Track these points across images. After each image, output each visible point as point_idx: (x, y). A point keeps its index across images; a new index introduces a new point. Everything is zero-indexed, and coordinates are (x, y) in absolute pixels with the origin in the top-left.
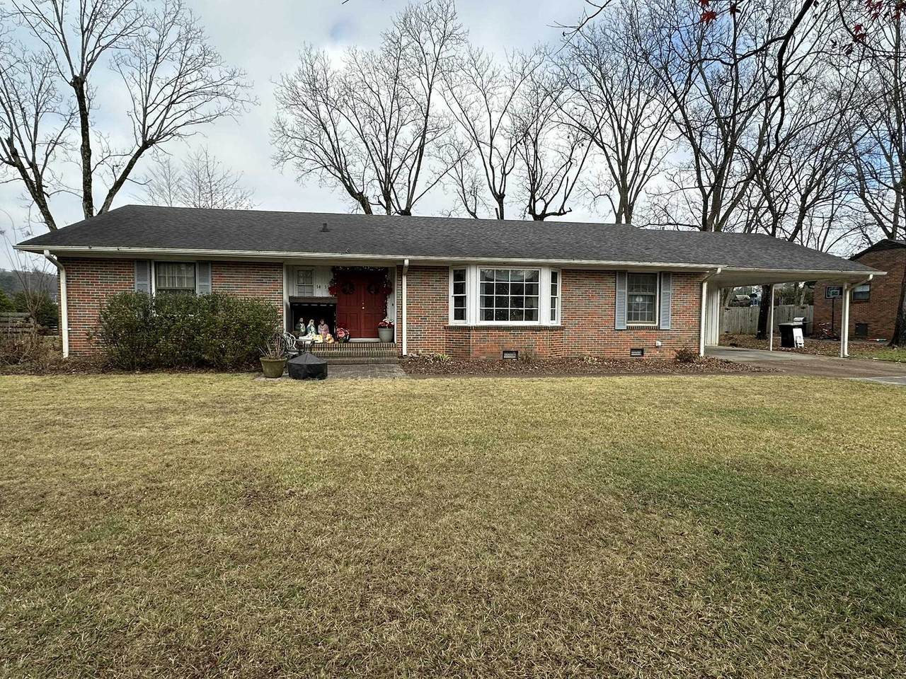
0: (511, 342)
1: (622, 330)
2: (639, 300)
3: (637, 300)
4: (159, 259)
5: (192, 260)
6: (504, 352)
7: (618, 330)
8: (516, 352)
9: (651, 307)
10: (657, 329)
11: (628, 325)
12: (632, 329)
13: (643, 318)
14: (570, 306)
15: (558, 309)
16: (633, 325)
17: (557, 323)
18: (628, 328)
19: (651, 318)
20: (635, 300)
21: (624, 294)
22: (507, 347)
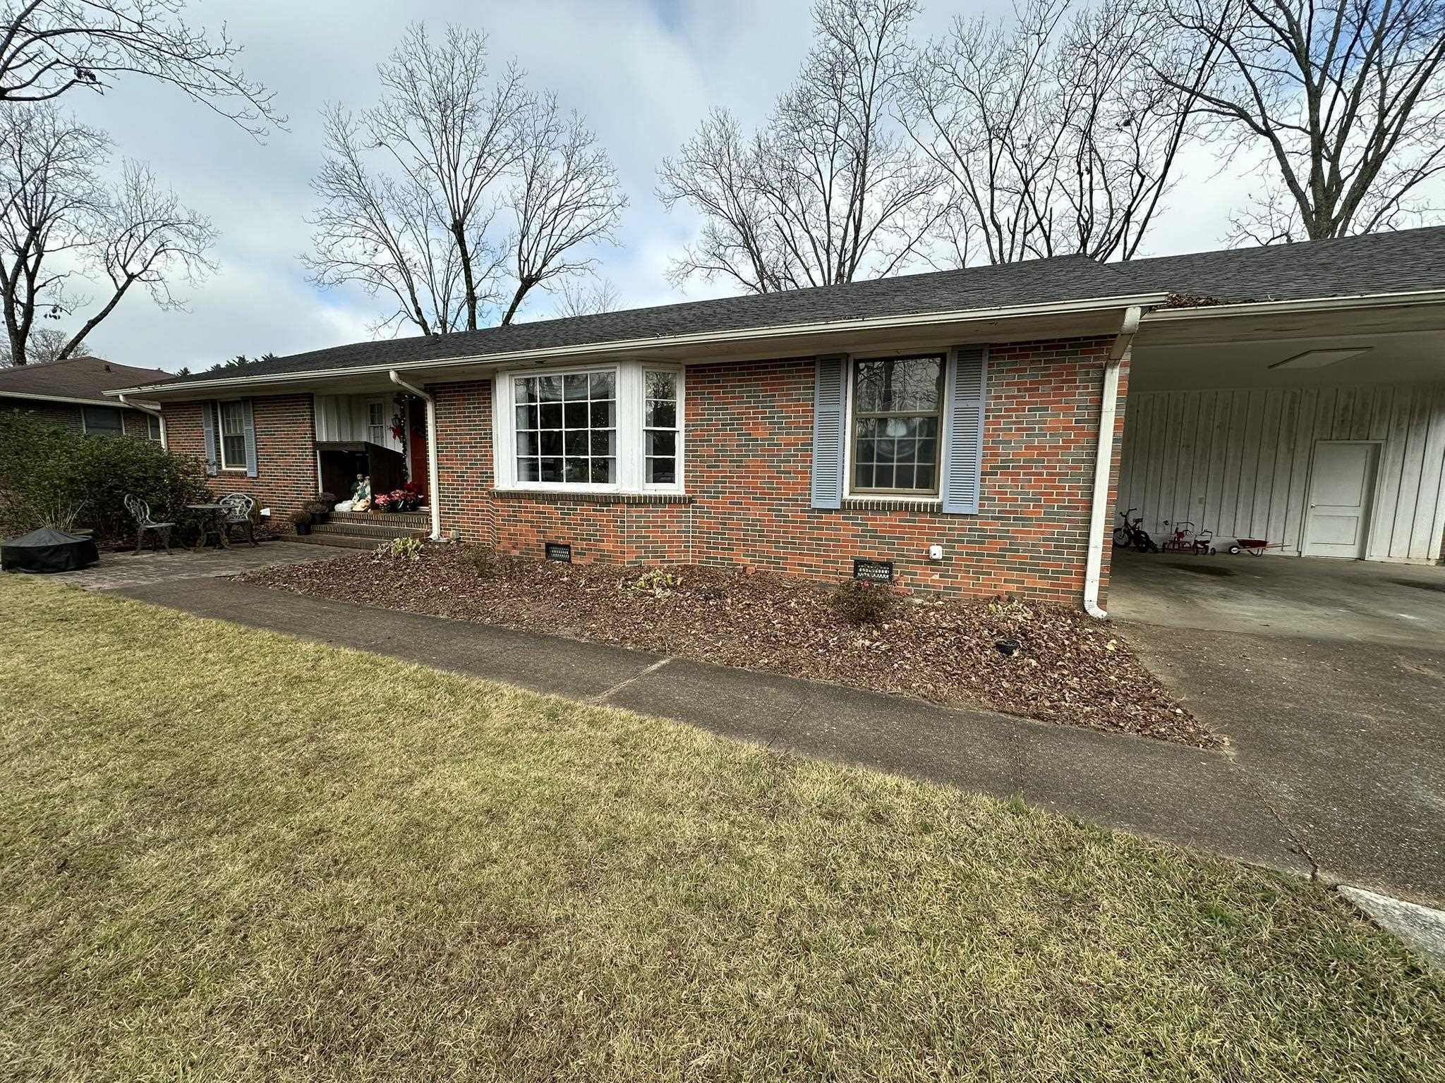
0: (557, 526)
1: (829, 511)
2: (897, 431)
3: (890, 430)
6: (547, 546)
7: (820, 510)
8: (567, 547)
9: (930, 450)
10: (936, 511)
11: (851, 497)
12: (860, 508)
13: (904, 482)
14: (704, 450)
15: (680, 457)
16: (865, 498)
17: (677, 488)
18: (846, 507)
19: (928, 480)
20: (883, 432)
21: (837, 416)
22: (552, 536)
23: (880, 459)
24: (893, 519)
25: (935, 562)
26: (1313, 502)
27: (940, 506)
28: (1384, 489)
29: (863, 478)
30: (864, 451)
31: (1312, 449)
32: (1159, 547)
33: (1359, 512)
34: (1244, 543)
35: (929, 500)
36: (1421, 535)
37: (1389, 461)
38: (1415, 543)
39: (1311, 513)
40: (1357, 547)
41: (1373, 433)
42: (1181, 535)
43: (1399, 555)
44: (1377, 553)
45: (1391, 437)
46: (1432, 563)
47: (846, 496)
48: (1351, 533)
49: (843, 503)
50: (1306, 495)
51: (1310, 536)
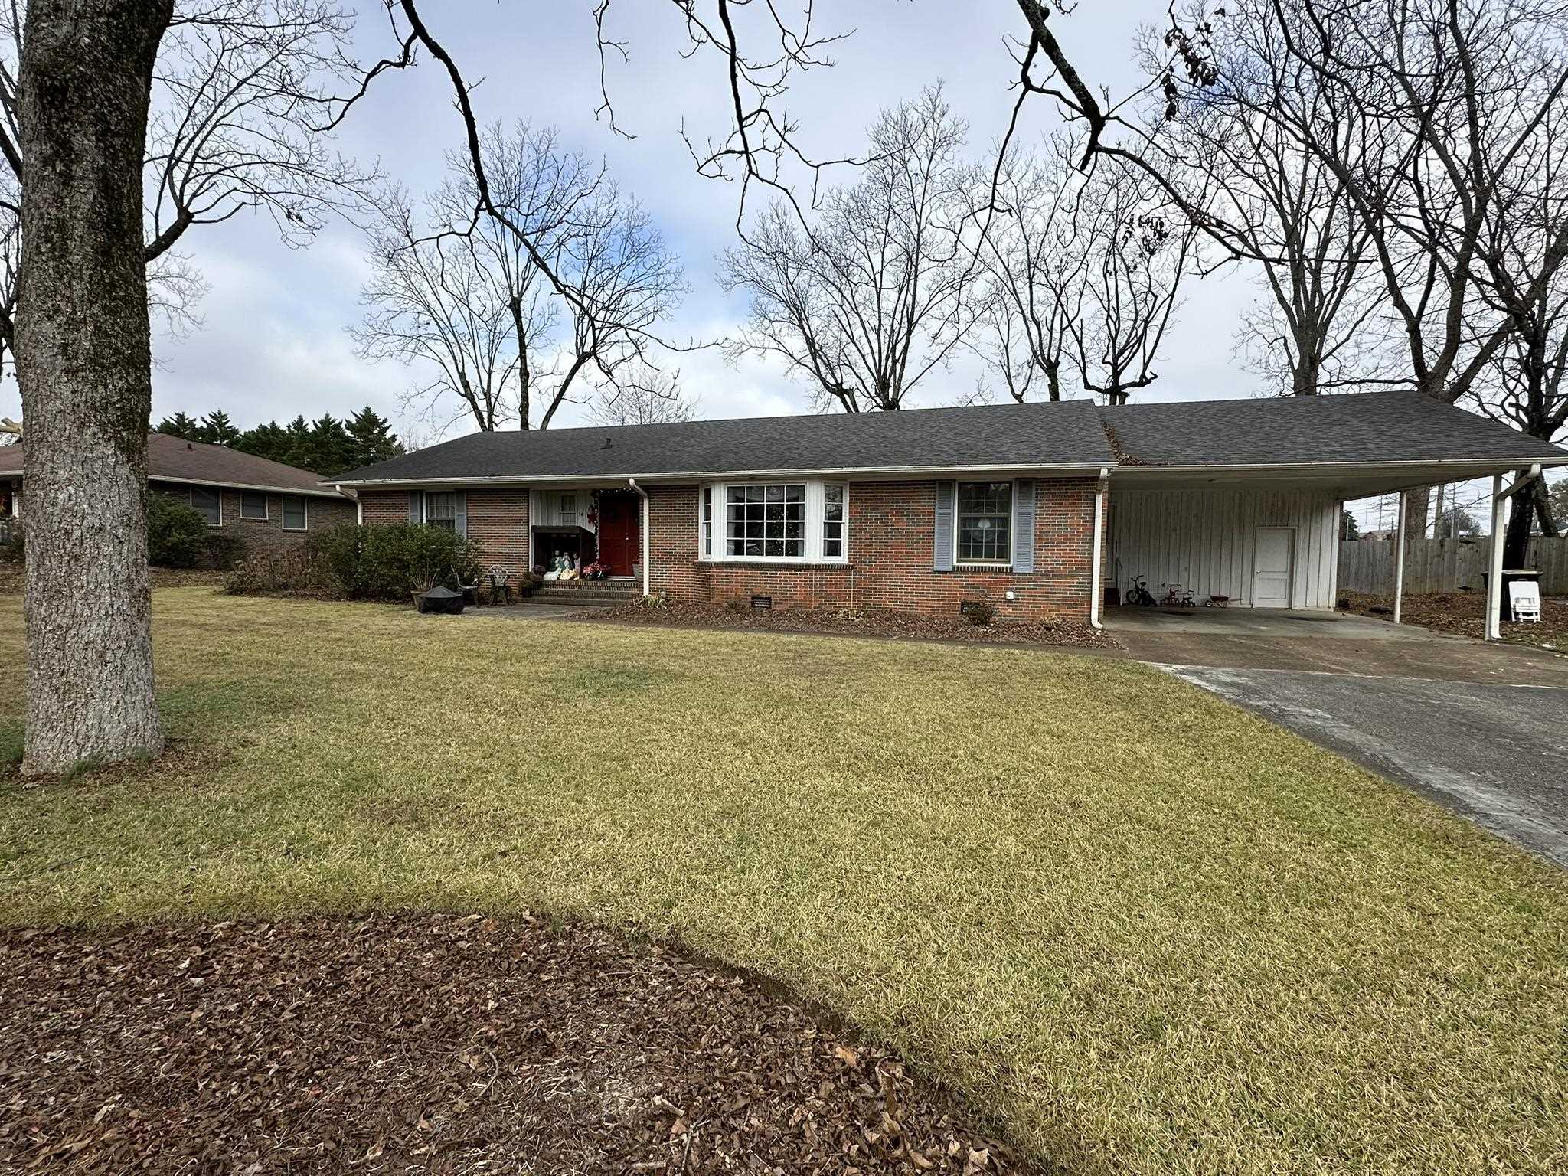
0: (761, 585)
1: (945, 572)
2: (984, 525)
3: (980, 525)
4: (432, 490)
5: (451, 489)
6: (753, 598)
7: (939, 572)
8: (769, 599)
9: (1004, 536)
10: (1010, 572)
11: (960, 564)
12: (964, 570)
13: (990, 555)
14: (862, 535)
15: (845, 539)
16: (967, 565)
17: (843, 559)
18: (955, 570)
19: (1004, 554)
20: (976, 525)
21: (950, 516)
22: (756, 592)
23: (975, 541)
24: (985, 577)
25: (1010, 601)
26: (1258, 569)
27: (1011, 568)
28: (1300, 561)
29: (964, 552)
30: (964, 536)
31: (1254, 534)
32: (1158, 603)
33: (1287, 576)
34: (1214, 599)
35: (1005, 565)
36: (1323, 591)
37: (1301, 542)
38: (1320, 597)
39: (1257, 578)
40: (1287, 601)
41: (1290, 523)
42: (1173, 594)
43: (1311, 604)
44: (1299, 605)
45: (1301, 523)
46: (1332, 610)
47: (955, 563)
48: (1282, 590)
49: (954, 567)
50: (1253, 563)
51: (1257, 592)
